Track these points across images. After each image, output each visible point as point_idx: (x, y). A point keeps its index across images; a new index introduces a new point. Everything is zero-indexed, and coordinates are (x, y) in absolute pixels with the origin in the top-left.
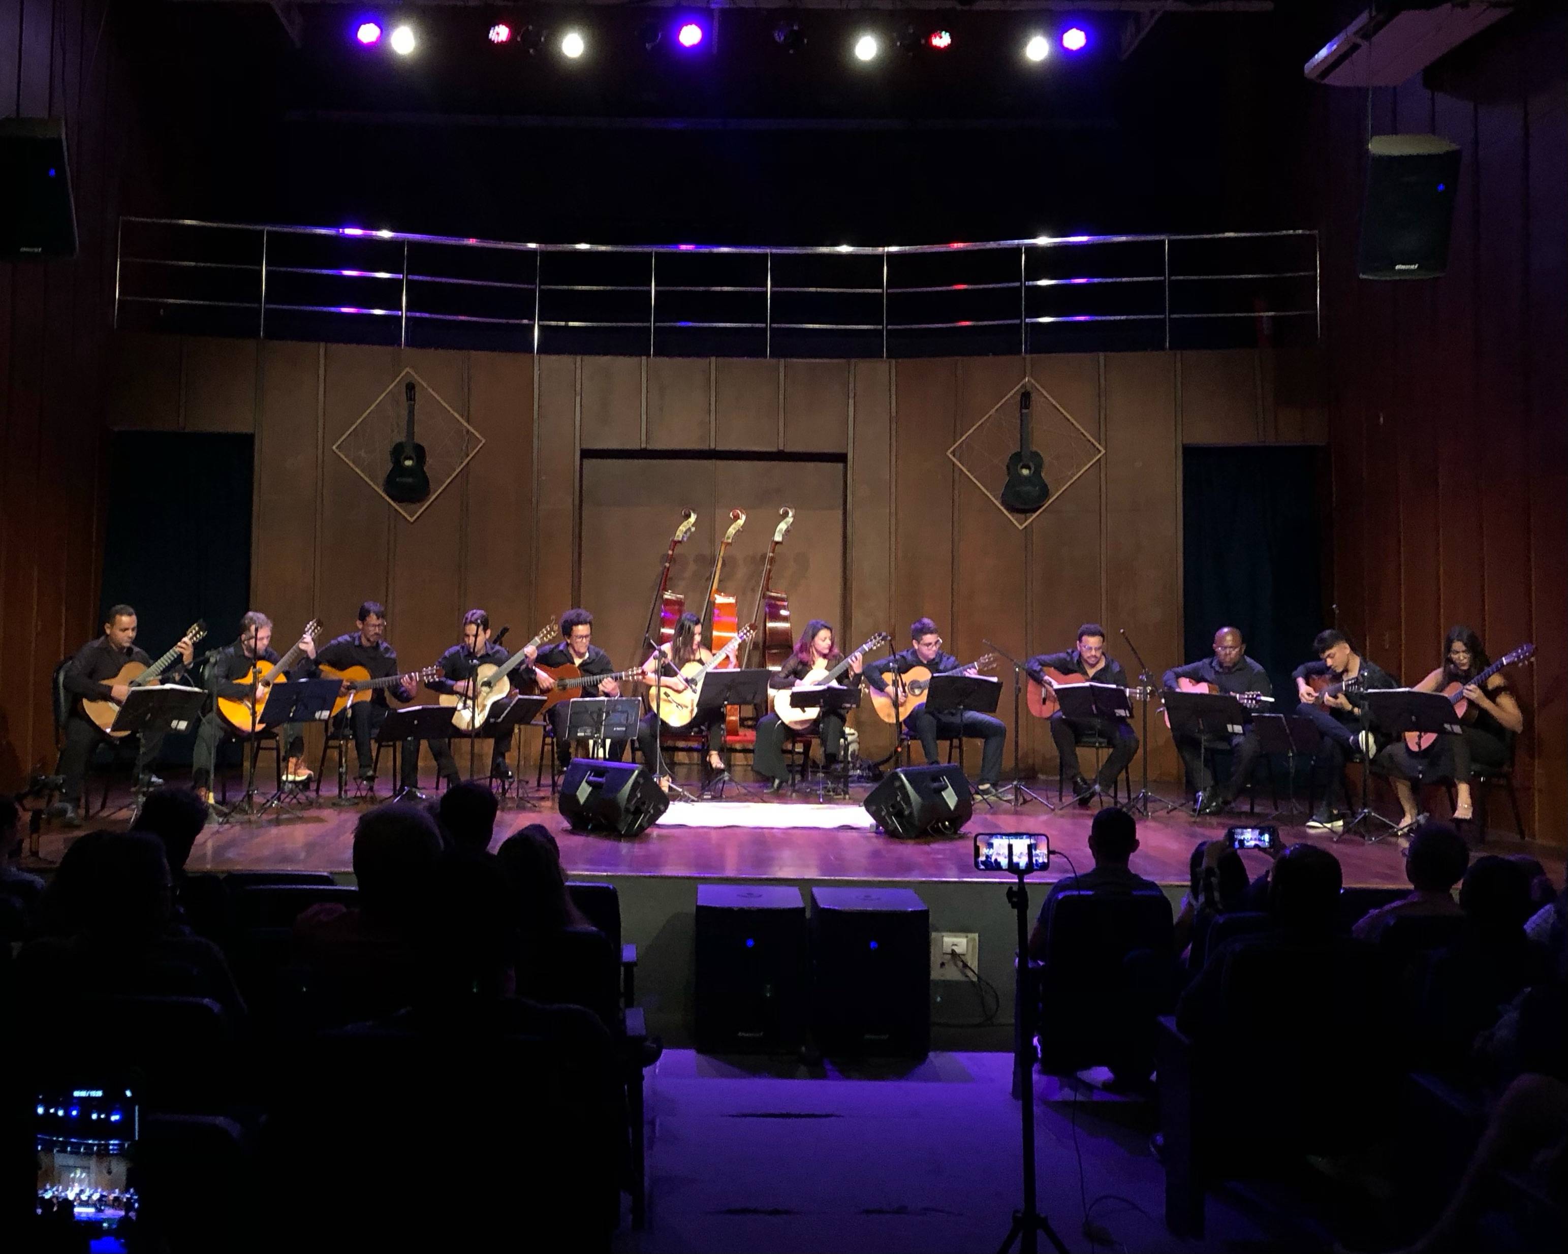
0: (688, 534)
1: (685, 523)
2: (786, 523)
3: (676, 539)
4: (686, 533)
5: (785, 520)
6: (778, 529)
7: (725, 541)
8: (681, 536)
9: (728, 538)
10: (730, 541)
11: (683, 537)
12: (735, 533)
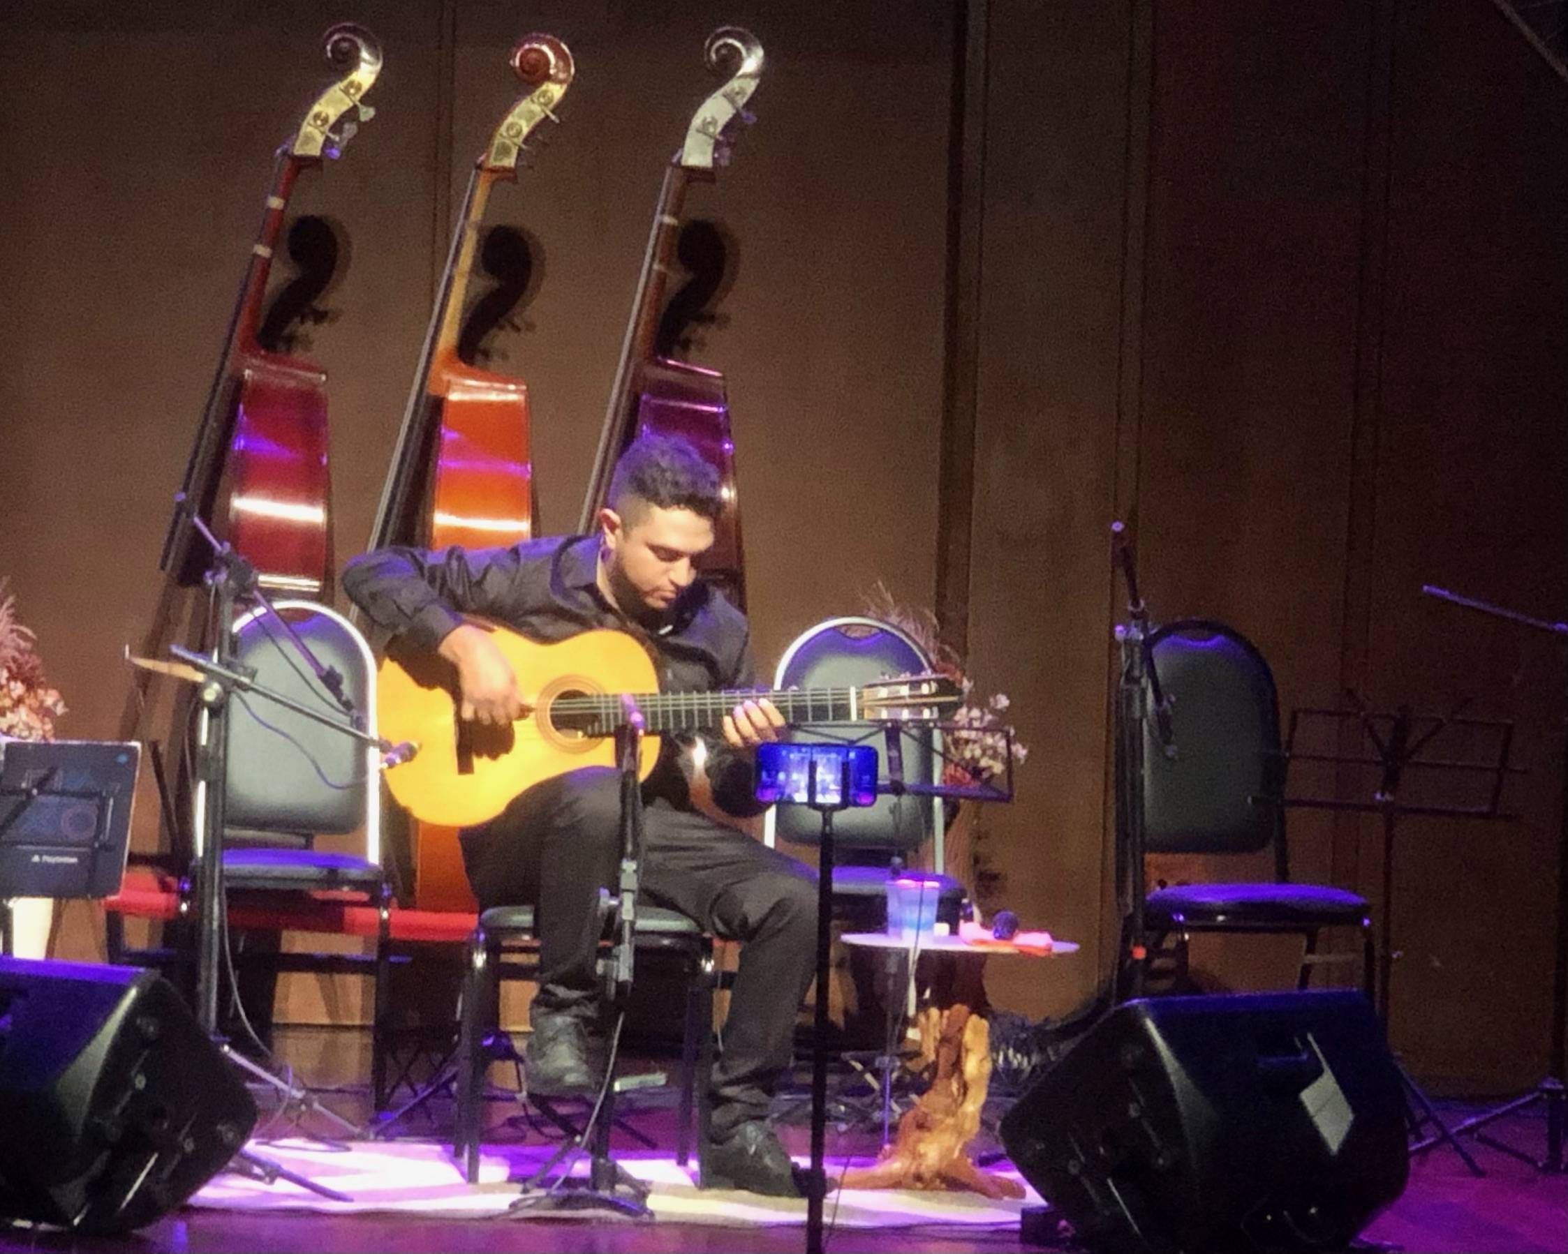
0: (350, 129)
1: (336, 91)
2: (730, 98)
3: (298, 151)
4: (337, 127)
5: (727, 88)
6: (697, 121)
7: (492, 163)
8: (320, 139)
9: (505, 151)
10: (510, 162)
11: (328, 143)
12: (532, 133)
